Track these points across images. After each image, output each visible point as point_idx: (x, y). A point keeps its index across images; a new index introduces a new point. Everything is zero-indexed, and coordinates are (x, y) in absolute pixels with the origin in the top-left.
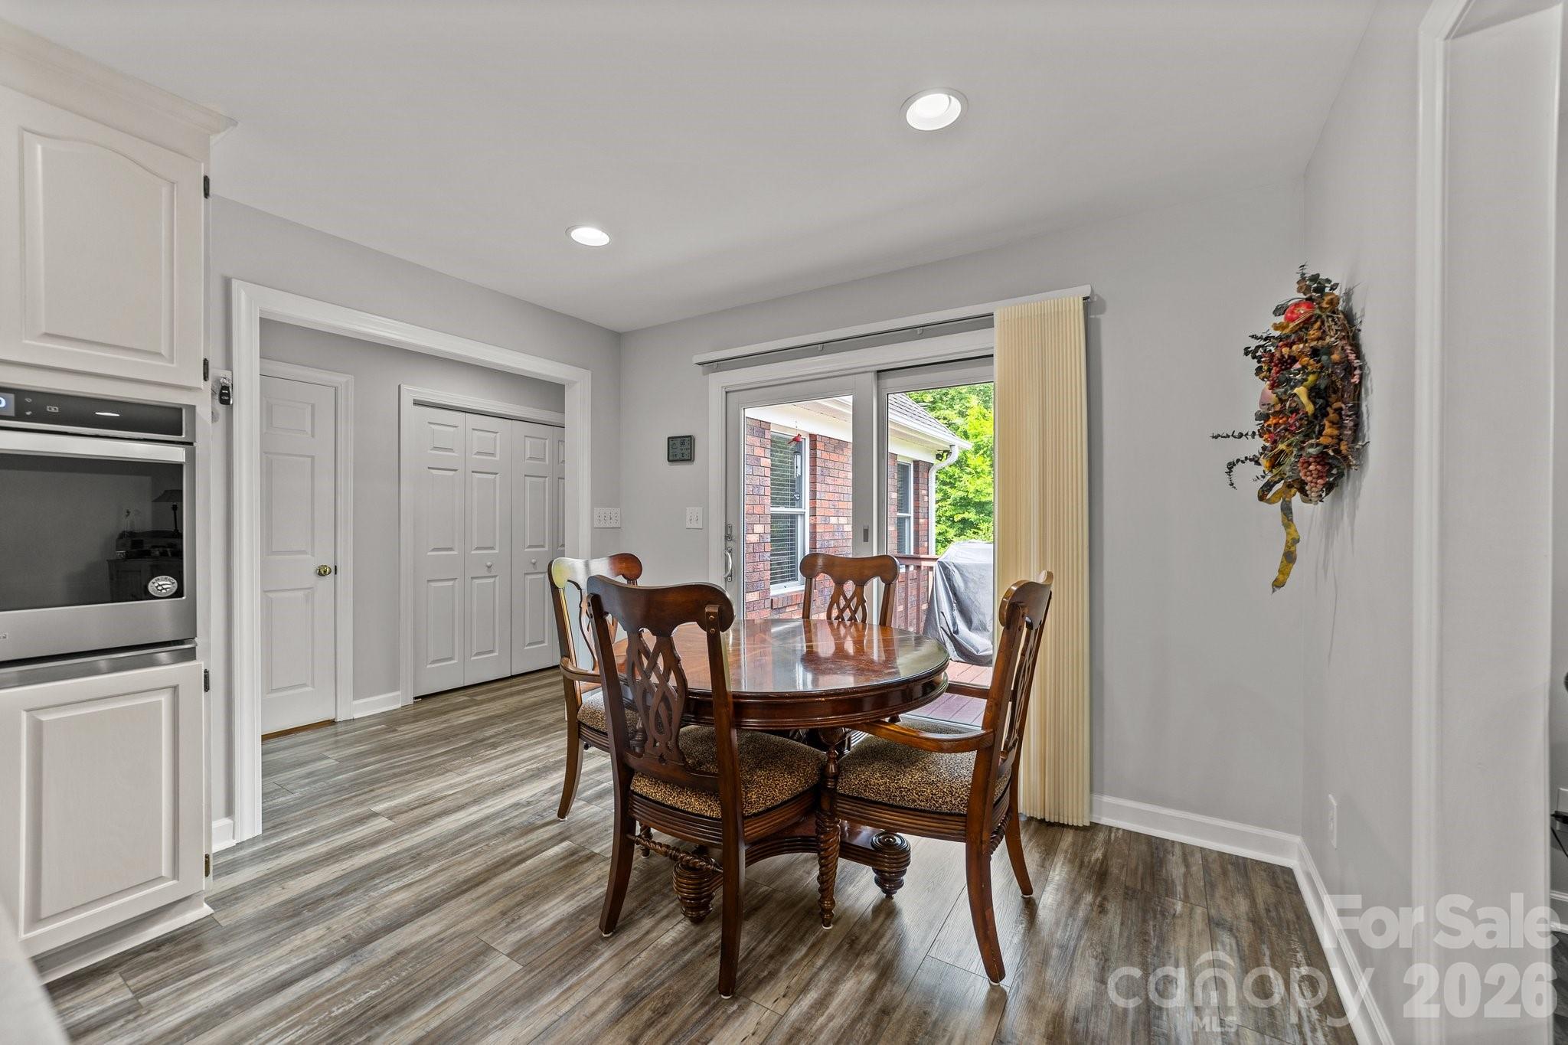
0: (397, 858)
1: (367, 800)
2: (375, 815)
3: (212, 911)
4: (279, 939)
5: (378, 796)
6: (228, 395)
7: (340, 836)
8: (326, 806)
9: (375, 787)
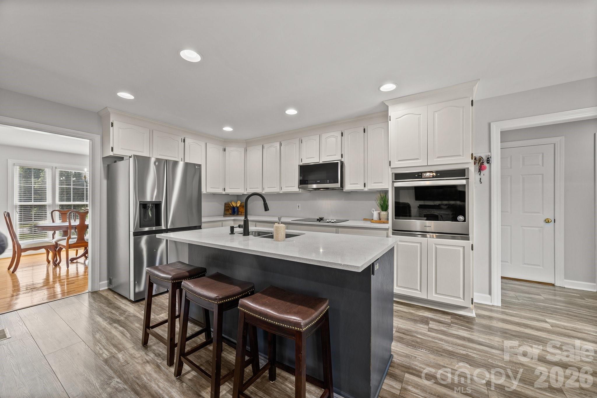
0: (544, 339)
1: (546, 316)
2: (546, 322)
3: (475, 317)
4: (487, 334)
5: (553, 317)
6: (489, 160)
7: (526, 320)
8: (528, 310)
9: (554, 313)
